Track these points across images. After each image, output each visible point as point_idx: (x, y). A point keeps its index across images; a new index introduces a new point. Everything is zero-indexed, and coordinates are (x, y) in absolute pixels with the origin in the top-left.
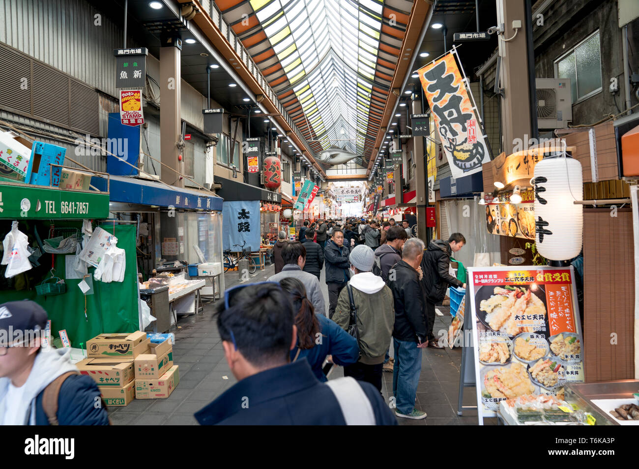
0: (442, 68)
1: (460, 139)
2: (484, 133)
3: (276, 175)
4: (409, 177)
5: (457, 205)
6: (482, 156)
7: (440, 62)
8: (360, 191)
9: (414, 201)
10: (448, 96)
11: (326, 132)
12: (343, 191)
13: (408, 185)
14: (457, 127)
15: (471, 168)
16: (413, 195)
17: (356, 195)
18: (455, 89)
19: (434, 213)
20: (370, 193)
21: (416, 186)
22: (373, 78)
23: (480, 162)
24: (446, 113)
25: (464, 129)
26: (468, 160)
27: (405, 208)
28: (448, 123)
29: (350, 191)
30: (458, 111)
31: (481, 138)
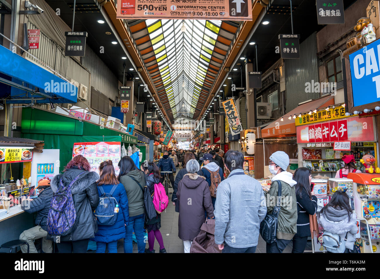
0: (229, 102)
1: (234, 123)
2: (241, 122)
3: (159, 129)
4: (217, 130)
5: (235, 143)
6: (240, 129)
7: (229, 101)
8: (190, 136)
9: (219, 142)
10: (231, 111)
11: (175, 106)
12: (181, 136)
13: (216, 134)
14: (233, 120)
15: (237, 132)
16: (219, 139)
17: (188, 138)
18: (233, 109)
19: (228, 147)
20: (196, 137)
21: (220, 135)
22: (202, 85)
23: (240, 131)
24: (230, 116)
25: (235, 121)
26: (236, 130)
27: (215, 145)
28: (231, 119)
29: (185, 136)
30: (234, 116)
31: (240, 124)
